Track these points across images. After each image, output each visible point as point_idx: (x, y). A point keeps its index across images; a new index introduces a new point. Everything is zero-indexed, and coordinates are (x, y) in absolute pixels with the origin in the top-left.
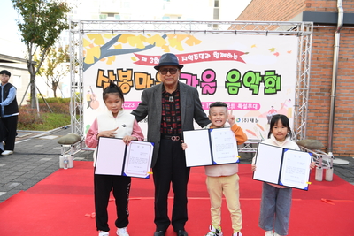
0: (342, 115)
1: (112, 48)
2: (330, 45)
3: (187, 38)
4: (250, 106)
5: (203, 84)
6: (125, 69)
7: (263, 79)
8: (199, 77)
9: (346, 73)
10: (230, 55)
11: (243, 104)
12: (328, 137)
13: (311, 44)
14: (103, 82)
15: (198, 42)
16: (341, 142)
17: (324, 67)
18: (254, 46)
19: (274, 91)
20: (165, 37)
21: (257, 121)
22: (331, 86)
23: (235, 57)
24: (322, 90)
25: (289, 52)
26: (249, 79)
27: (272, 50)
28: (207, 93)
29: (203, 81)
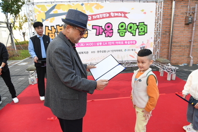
0: (175, 44)
1: (52, 13)
2: (170, 8)
3: (95, 5)
4: (131, 42)
5: (106, 31)
6: (61, 25)
7: (138, 27)
8: (103, 27)
9: (177, 22)
10: (120, 14)
11: (127, 41)
12: (168, 56)
13: (162, 7)
14: (49, 33)
15: (102, 7)
16: (174, 58)
17: (167, 19)
18: (133, 9)
19: (143, 33)
20: (82, 5)
21: (135, 50)
22: (170, 29)
23: (123, 15)
24: (166, 32)
25: (151, 12)
26: (131, 28)
27: (143, 10)
28: (108, 36)
29: (106, 30)
